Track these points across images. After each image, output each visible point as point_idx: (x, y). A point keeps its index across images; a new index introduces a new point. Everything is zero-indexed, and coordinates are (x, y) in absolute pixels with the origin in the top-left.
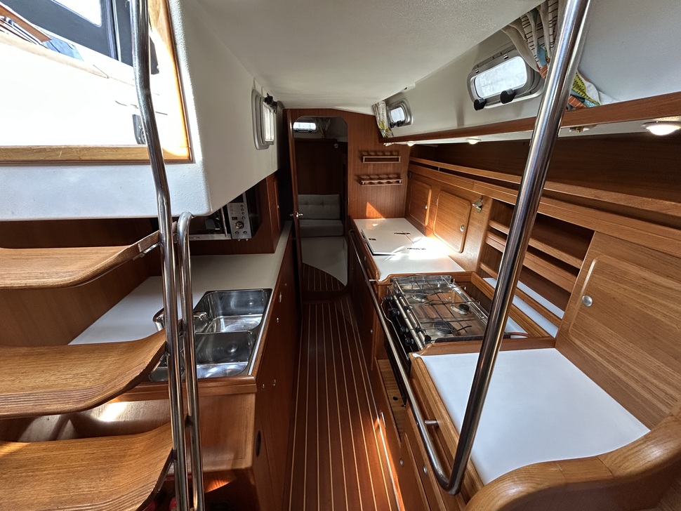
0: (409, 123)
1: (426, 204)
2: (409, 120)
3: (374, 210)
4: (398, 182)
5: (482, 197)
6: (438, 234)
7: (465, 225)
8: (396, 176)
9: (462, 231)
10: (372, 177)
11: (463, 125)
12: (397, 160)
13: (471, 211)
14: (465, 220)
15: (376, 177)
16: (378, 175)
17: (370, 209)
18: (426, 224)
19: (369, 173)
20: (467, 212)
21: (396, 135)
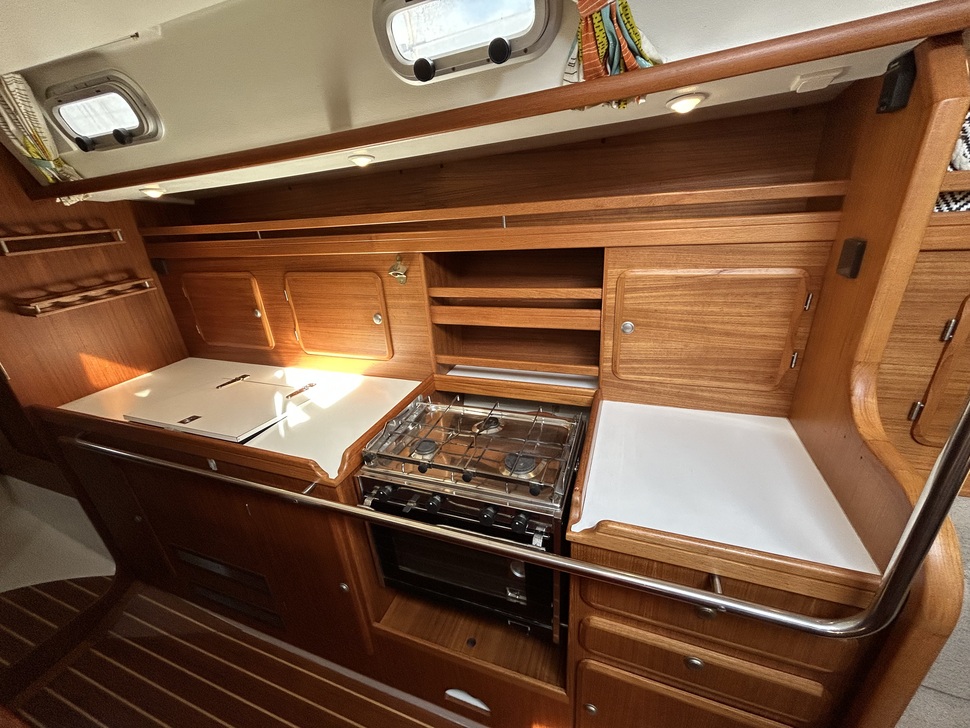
0: (154, 136)
1: (254, 307)
2: (152, 128)
3: (107, 364)
4: (141, 287)
5: (401, 257)
6: (314, 349)
7: (382, 310)
8: (125, 276)
9: (377, 322)
10: (52, 289)
11: (350, 125)
12: (111, 237)
13: (383, 286)
14: (378, 303)
15: (69, 287)
16: (70, 281)
17: (95, 366)
18: (272, 343)
19: (37, 281)
20: (376, 290)
21: (90, 174)
